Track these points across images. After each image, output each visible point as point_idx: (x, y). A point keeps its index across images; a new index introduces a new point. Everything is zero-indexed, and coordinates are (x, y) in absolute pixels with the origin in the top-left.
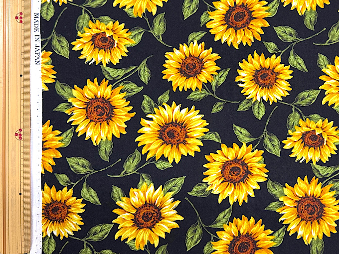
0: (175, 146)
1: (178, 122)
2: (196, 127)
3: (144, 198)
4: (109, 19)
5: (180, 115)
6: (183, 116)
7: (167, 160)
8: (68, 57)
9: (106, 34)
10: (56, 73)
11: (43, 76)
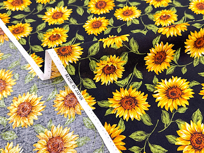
0: (180, 98)
1: (171, 87)
2: (182, 84)
3: (188, 132)
4: (106, 56)
5: (170, 83)
6: (172, 83)
7: (182, 106)
8: (96, 88)
9: (109, 65)
10: (94, 98)
11: (88, 103)
